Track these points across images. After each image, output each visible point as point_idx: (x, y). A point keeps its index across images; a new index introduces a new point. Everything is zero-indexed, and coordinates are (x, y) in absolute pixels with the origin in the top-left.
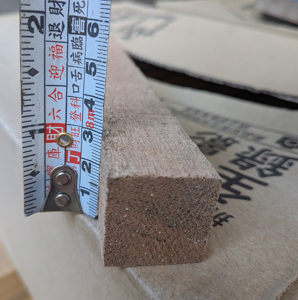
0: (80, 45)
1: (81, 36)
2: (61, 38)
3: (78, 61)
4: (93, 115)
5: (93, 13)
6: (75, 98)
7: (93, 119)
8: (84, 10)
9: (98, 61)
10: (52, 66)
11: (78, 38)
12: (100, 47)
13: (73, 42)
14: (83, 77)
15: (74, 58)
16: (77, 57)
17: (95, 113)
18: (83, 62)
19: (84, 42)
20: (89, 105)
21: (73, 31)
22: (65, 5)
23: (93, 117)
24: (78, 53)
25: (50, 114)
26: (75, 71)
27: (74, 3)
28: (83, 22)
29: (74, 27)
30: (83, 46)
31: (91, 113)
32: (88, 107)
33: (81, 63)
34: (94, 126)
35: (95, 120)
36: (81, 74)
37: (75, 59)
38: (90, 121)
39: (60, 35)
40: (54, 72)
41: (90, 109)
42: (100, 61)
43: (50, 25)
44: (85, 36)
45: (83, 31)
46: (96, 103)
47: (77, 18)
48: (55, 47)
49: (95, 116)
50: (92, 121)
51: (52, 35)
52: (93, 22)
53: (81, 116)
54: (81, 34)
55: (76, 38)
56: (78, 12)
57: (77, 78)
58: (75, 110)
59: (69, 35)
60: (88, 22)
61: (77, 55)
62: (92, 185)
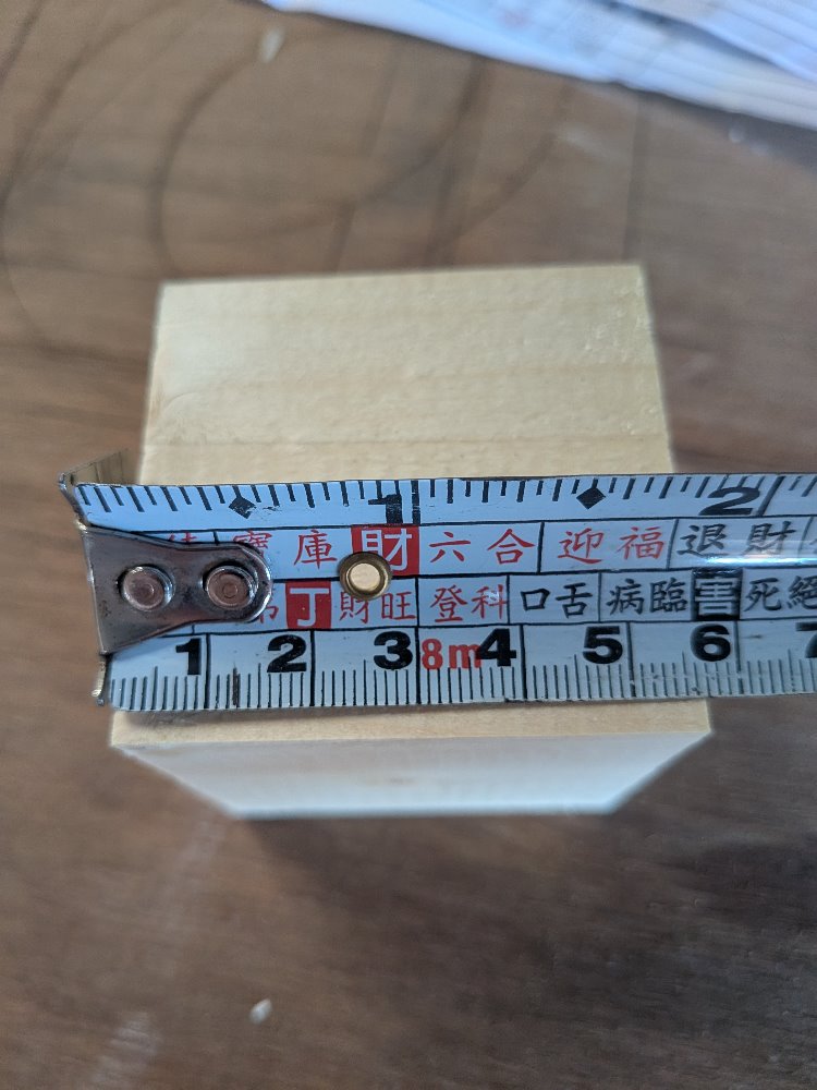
0: (665, 605)
1: (689, 606)
2: (682, 552)
3: (616, 602)
4: (467, 664)
6: (505, 599)
7: (453, 664)
8: (760, 611)
9: (631, 667)
10: (601, 535)
11: (684, 597)
12: (669, 669)
13: (672, 585)
14: (574, 619)
15: (624, 588)
16: (626, 598)
17: (475, 671)
18: (618, 616)
19: (674, 615)
20: (494, 648)
21: (700, 581)
23: (459, 664)
24: (642, 600)
25: (450, 535)
26: (587, 595)
27: (775, 580)
28: (725, 607)
29: (712, 584)
30: (661, 615)
31: (472, 654)
32: (489, 642)
33: (615, 609)
34: (434, 673)
35: (454, 673)
36: (580, 612)
37: (623, 592)
38: (445, 653)
39: (690, 551)
40: (583, 539)
41: (482, 653)
42: (632, 677)
43: (722, 527)
44: (689, 618)
45: (703, 612)
46: (507, 670)
47: (737, 591)
48: (658, 540)
49: (465, 672)
50: (446, 664)
51: (693, 532)
52: (730, 638)
53: (450, 622)
54: (696, 606)
55: (681, 592)
56: (753, 592)
57: (568, 602)
58: (469, 600)
59: (690, 572)
60: (729, 625)
61: (635, 596)
62: (228, 682)
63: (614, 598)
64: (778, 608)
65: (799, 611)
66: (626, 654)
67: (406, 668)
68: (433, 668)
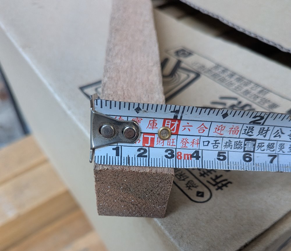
0: (237, 147)
1: (243, 148)
2: (243, 134)
3: (226, 145)
4: (188, 159)
5: (257, 157)
6: (199, 143)
7: (185, 158)
8: (259, 151)
9: (228, 162)
10: (225, 127)
11: (242, 146)
12: (237, 163)
13: (239, 142)
14: (215, 149)
16: (228, 145)
17: (190, 161)
18: (226, 149)
19: (239, 150)
20: (195, 155)
21: (246, 142)
22: (263, 137)
23: (186, 158)
24: (232, 146)
25: (188, 124)
26: (219, 143)
27: (264, 143)
28: (251, 149)
29: (249, 143)
30: (236, 150)
31: (189, 156)
32: (193, 154)
33: (225, 148)
34: (180, 160)
35: (185, 161)
36: (217, 148)
37: (228, 143)
38: (183, 155)
39: (245, 133)
40: (220, 128)
41: (192, 156)
42: (228, 165)
43: (253, 127)
44: (243, 151)
45: (246, 150)
46: (198, 161)
47: (254, 145)
48: (238, 130)
49: (188, 161)
50: (183, 158)
51: (246, 128)
52: (252, 157)
53: (185, 148)
54: (245, 148)
55: (241, 144)
56: (258, 146)
57: (214, 145)
58: (190, 143)
59: (244, 139)
60: (252, 154)
61: (230, 145)
62: (127, 159)
63: (225, 145)
64: (264, 150)
65: (269, 151)
66: (227, 159)
67: (173, 159)
68: (180, 159)
